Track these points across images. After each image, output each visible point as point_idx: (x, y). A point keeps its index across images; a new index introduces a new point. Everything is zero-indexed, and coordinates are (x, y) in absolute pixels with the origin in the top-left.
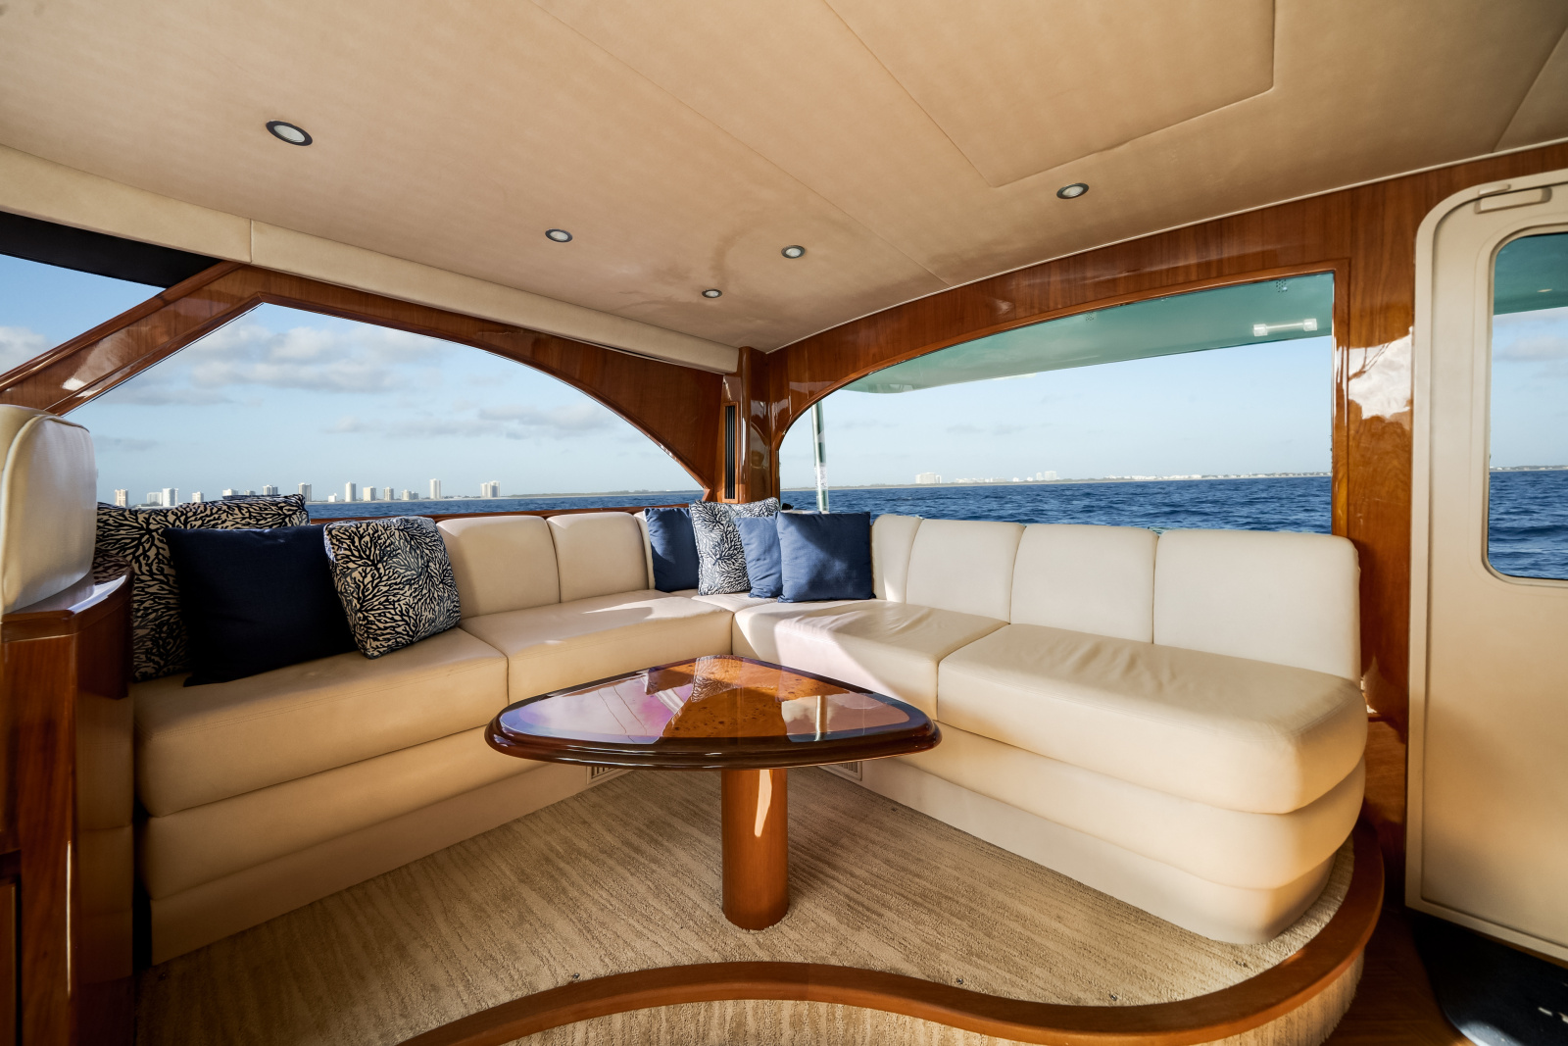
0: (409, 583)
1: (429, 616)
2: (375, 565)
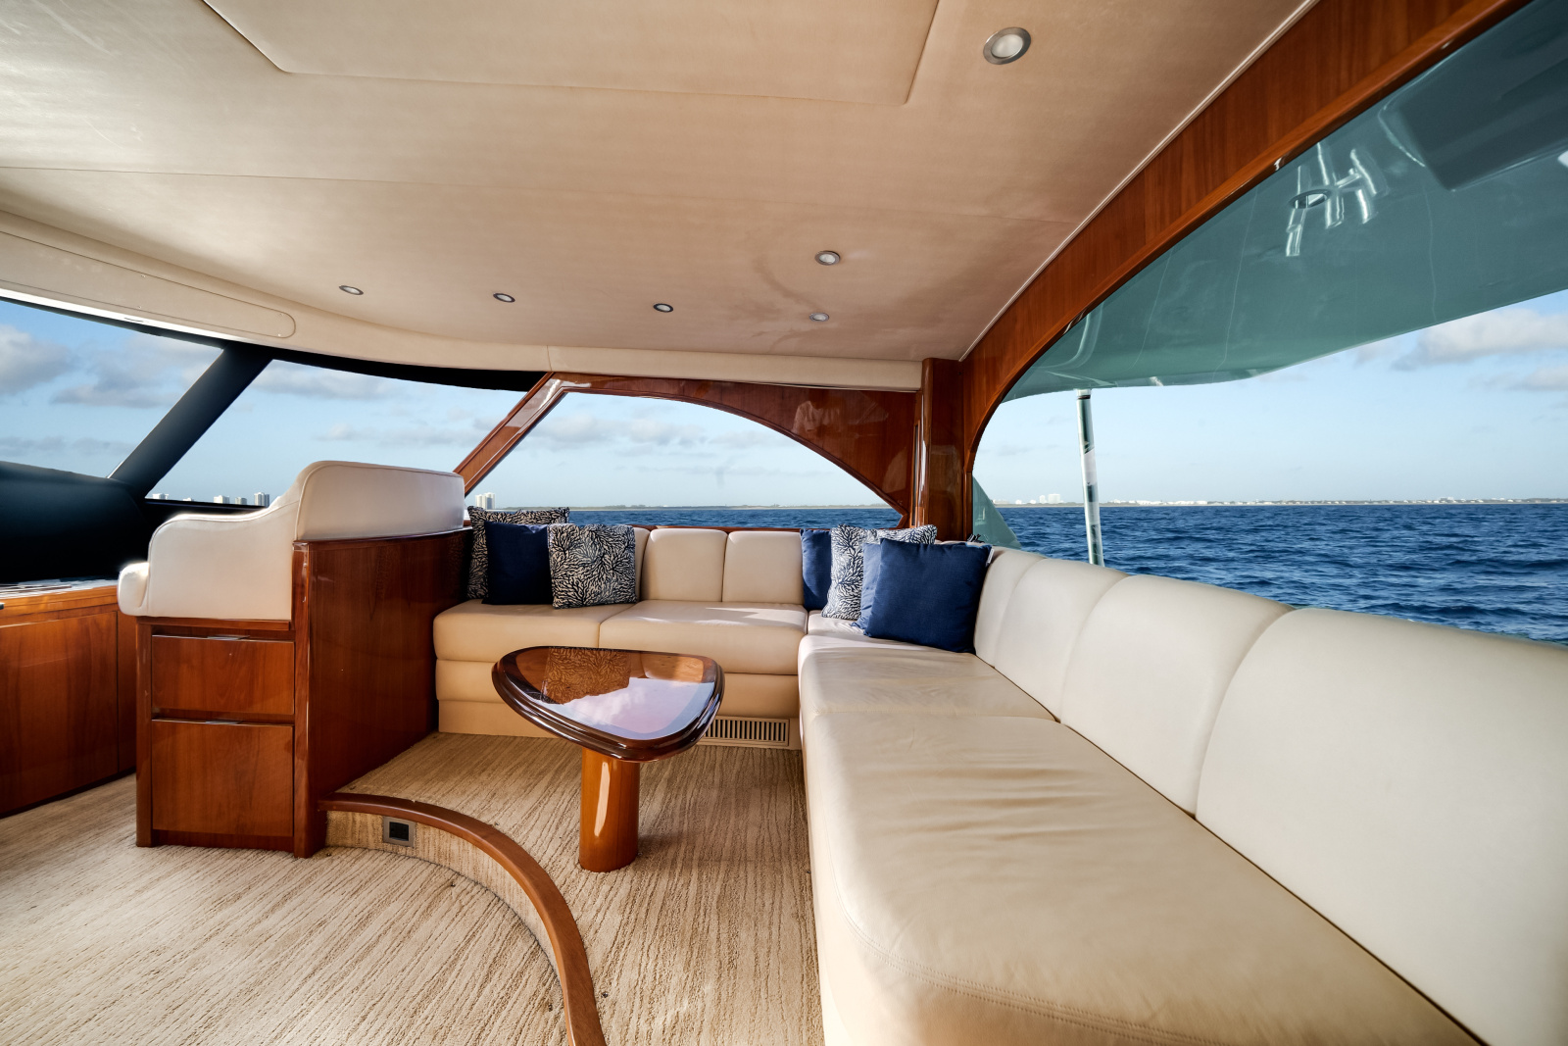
0: (584, 565)
2: (564, 551)
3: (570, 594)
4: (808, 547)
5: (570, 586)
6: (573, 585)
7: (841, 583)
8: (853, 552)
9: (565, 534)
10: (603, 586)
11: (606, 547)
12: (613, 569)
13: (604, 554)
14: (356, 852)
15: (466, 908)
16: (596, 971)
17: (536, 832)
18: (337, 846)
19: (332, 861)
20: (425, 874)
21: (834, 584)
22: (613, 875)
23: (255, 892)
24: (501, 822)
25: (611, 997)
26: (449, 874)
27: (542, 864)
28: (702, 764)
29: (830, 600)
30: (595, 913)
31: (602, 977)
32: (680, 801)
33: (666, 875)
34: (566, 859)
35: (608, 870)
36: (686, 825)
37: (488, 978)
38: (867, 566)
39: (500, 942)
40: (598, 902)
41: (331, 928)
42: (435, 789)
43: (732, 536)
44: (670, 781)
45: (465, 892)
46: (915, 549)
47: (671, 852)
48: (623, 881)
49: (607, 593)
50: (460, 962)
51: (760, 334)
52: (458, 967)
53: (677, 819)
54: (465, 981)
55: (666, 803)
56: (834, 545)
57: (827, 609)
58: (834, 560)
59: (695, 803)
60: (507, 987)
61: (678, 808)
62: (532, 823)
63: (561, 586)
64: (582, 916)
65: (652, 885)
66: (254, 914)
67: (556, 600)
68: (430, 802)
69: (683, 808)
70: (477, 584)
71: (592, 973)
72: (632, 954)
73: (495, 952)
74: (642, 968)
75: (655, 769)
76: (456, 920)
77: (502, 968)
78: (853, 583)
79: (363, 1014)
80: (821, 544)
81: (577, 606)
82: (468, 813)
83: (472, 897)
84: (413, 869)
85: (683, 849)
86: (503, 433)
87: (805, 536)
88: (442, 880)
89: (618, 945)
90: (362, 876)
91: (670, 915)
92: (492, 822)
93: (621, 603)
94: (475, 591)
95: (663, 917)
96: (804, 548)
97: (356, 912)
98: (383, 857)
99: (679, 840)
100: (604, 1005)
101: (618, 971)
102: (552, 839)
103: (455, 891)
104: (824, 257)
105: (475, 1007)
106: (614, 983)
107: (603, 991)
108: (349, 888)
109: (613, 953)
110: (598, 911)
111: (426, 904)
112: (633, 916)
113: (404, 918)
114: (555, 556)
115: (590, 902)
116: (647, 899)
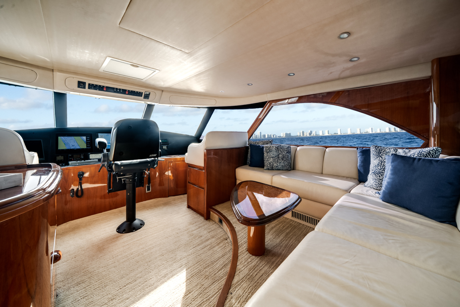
0: (273, 158)
1: (276, 165)
2: (267, 153)
3: (268, 166)
4: (360, 155)
5: (268, 163)
6: (269, 163)
7: (373, 173)
8: (381, 159)
9: (268, 148)
10: (278, 164)
11: (280, 152)
12: (282, 159)
13: (279, 154)
14: (214, 223)
15: (226, 247)
16: (233, 284)
17: (243, 234)
18: (212, 220)
19: (210, 223)
20: (223, 234)
21: (370, 173)
22: (254, 257)
23: (196, 224)
24: (237, 227)
25: (232, 295)
26: (227, 237)
27: (239, 244)
28: (302, 232)
29: (368, 180)
30: (243, 266)
31: (233, 287)
32: (287, 242)
33: (268, 266)
34: (245, 246)
35: (253, 255)
36: (284, 251)
37: (221, 269)
38: (387, 166)
39: (228, 261)
40: (245, 263)
41: (202, 238)
42: (229, 213)
43: (327, 149)
44: (287, 234)
45: (228, 243)
46: (412, 160)
47: (274, 259)
48: (255, 260)
49: (280, 167)
50: (218, 261)
51: (331, 73)
52: (217, 262)
53: (282, 248)
54: (217, 267)
55: (281, 241)
56: (371, 155)
57: (366, 183)
58: (371, 162)
59: (292, 245)
60: (224, 274)
61: (285, 244)
62: (243, 231)
63: (266, 163)
64: (239, 266)
65: (262, 267)
66: (194, 228)
67: (265, 167)
68: (226, 216)
69: (286, 245)
70: (249, 161)
71: (232, 284)
72: (245, 285)
73: (226, 263)
74: (245, 292)
75: (285, 228)
76: (223, 249)
77: (225, 268)
78: (380, 174)
79: (197, 262)
80: (366, 154)
81: (271, 170)
82: (231, 222)
83: (229, 245)
84: (221, 232)
85: (278, 260)
86: (258, 120)
87: (359, 151)
88: (225, 237)
89: (242, 280)
90: (212, 229)
91: (262, 280)
92: (235, 227)
93: (285, 170)
94: (249, 162)
95: (260, 280)
96: (358, 156)
97: (208, 237)
98: (217, 226)
99: (279, 256)
100: (230, 296)
101: (238, 289)
102: (245, 238)
103: (226, 241)
104: (342, 36)
105: (216, 275)
106: (235, 292)
107: (231, 292)
108: (209, 231)
109: (240, 282)
110: (244, 266)
111: (219, 242)
112: (251, 274)
113: (214, 243)
114: (265, 154)
115: (243, 262)
116: (259, 271)
